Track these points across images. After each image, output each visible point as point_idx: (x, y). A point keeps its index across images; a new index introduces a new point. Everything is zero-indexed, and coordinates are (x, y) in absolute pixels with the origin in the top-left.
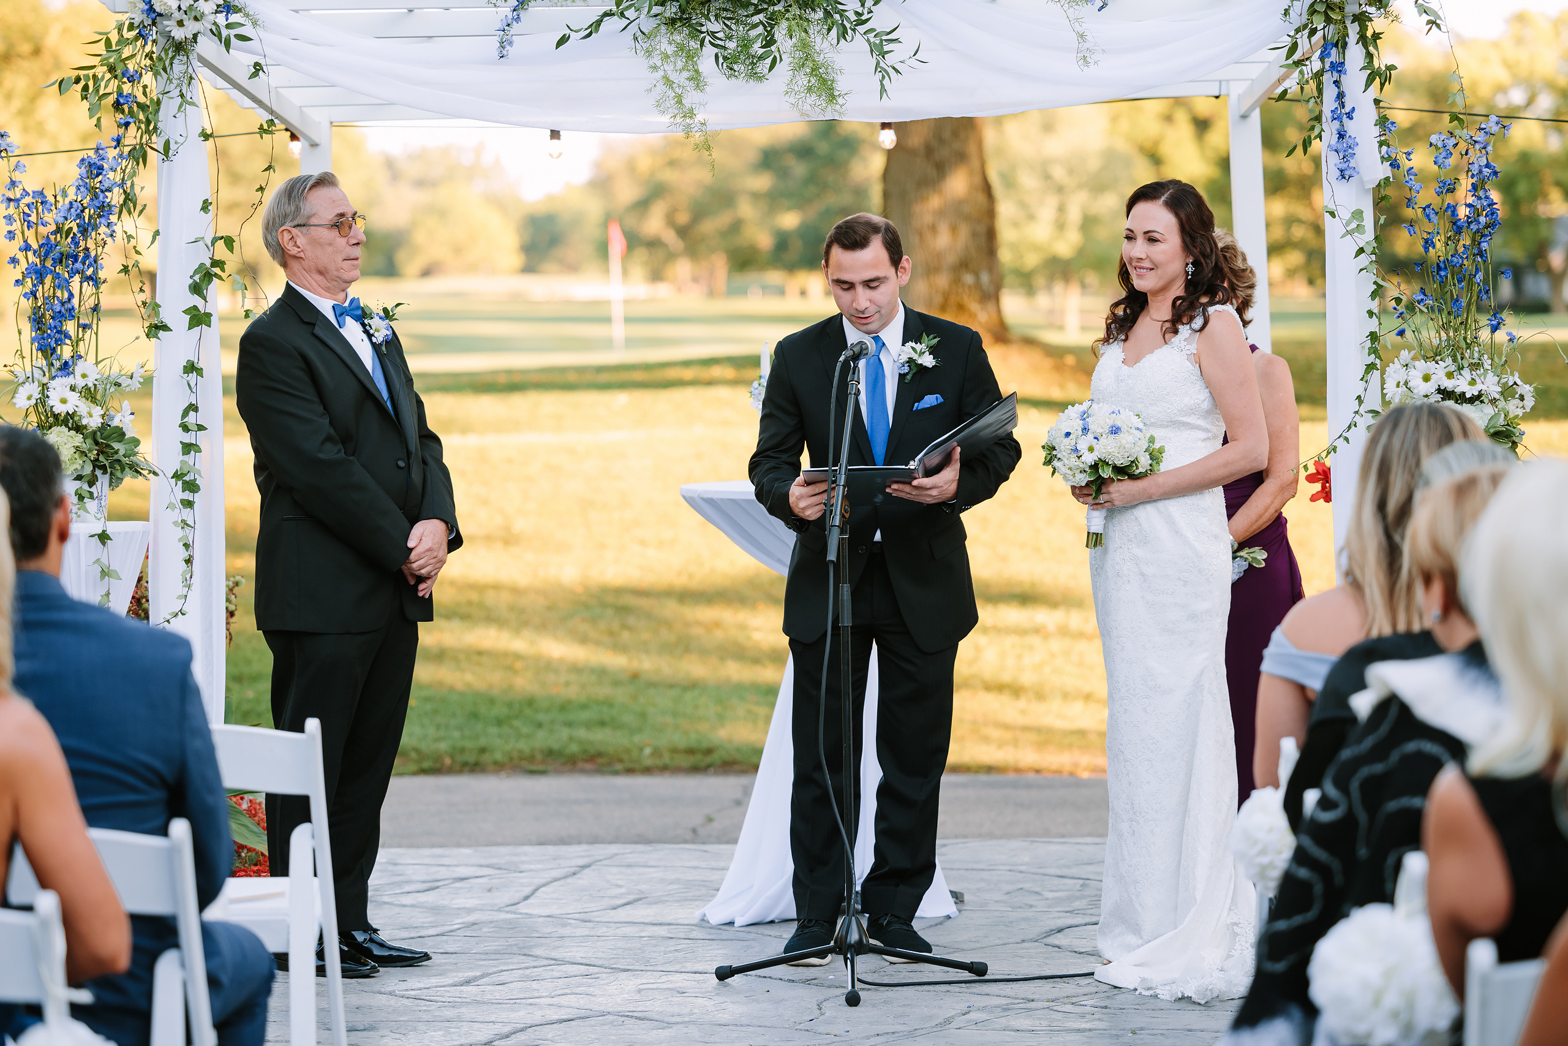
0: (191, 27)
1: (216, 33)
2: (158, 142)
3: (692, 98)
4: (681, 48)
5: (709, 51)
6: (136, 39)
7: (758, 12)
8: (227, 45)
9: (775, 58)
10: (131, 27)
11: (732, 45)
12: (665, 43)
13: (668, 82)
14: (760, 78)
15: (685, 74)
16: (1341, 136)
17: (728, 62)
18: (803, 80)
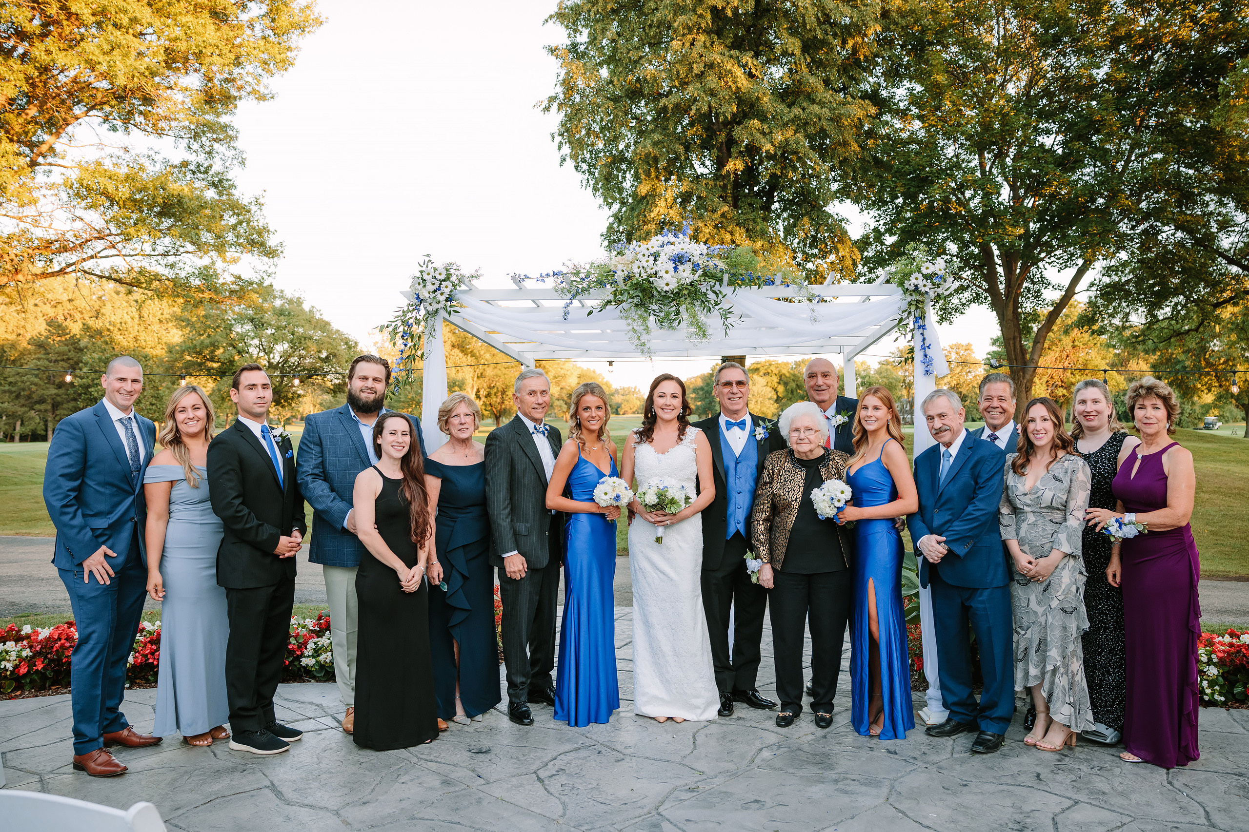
0: (435, 306)
1: (445, 309)
2: (419, 353)
3: (644, 338)
4: (640, 316)
5: (652, 318)
6: (414, 310)
7: (673, 300)
8: (450, 314)
9: (680, 321)
10: (412, 305)
11: (662, 315)
12: (635, 313)
13: (634, 331)
14: (674, 329)
15: (642, 328)
16: (926, 356)
17: (661, 322)
18: (693, 330)
